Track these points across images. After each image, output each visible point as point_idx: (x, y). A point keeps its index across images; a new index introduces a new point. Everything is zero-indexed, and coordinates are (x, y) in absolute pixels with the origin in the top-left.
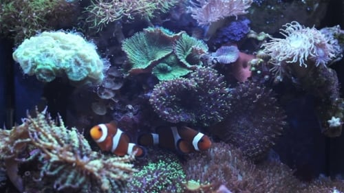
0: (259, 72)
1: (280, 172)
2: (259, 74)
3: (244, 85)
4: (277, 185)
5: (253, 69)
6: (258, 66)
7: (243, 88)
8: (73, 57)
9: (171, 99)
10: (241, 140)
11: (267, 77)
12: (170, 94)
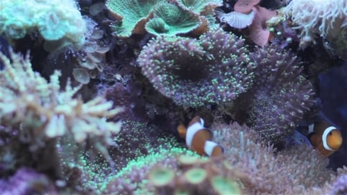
0: (279, 33)
1: (309, 160)
2: (280, 35)
3: (263, 50)
4: (304, 175)
5: (272, 29)
6: (277, 26)
7: (262, 54)
8: (48, 13)
9: (167, 65)
10: (259, 120)
11: (289, 39)
12: (166, 59)
